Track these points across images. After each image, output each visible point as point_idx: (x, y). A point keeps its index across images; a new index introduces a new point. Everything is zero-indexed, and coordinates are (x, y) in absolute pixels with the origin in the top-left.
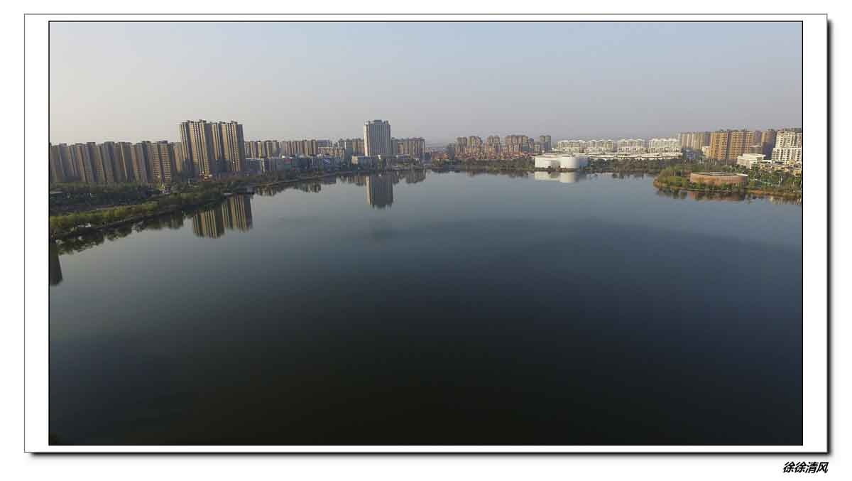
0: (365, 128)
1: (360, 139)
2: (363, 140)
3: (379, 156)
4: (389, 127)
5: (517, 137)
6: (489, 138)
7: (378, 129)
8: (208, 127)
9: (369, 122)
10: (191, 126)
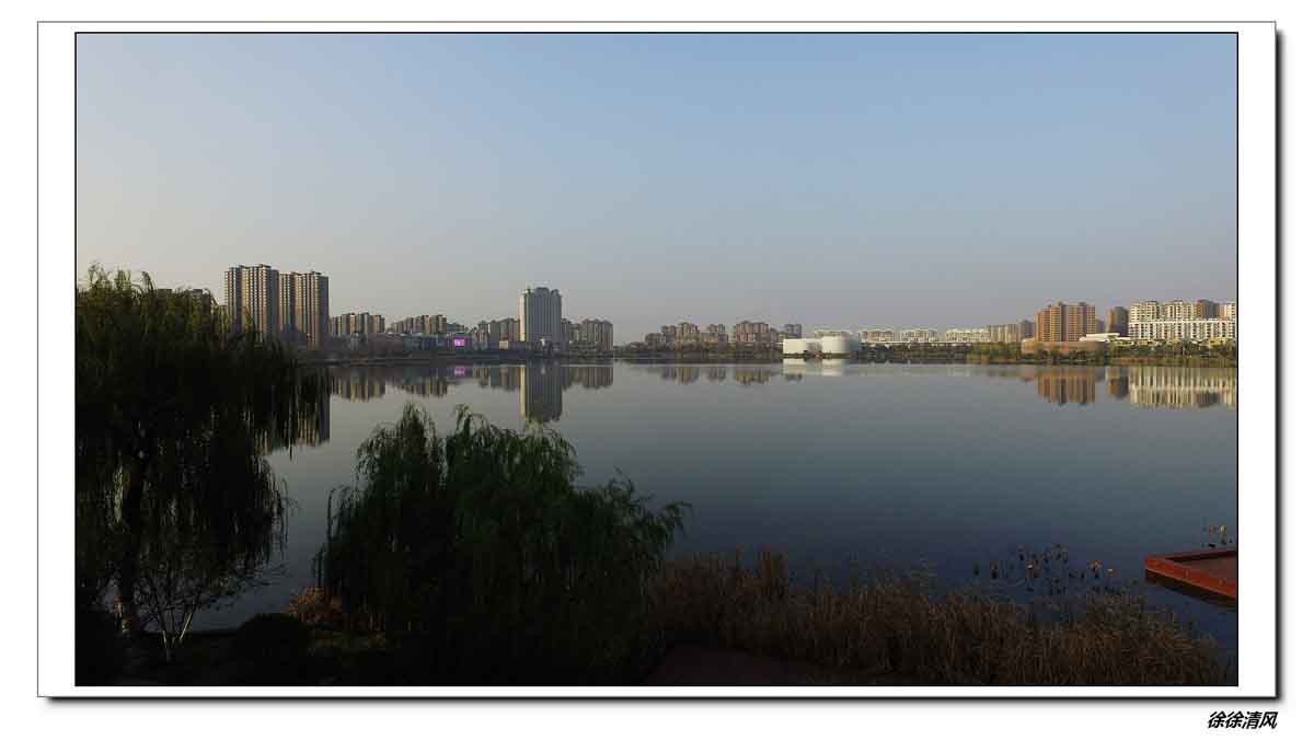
0: (522, 300)
1: (512, 320)
2: (519, 321)
3: (543, 341)
4: (559, 297)
5: (752, 325)
6: (709, 328)
7: (543, 303)
8: (272, 275)
9: (529, 290)
10: (245, 273)
